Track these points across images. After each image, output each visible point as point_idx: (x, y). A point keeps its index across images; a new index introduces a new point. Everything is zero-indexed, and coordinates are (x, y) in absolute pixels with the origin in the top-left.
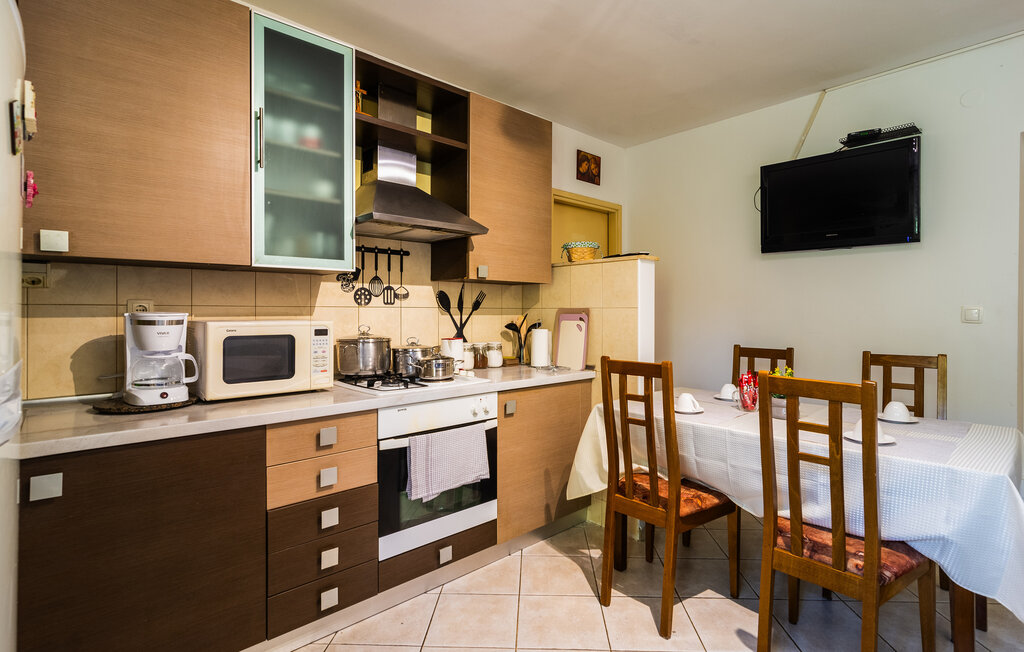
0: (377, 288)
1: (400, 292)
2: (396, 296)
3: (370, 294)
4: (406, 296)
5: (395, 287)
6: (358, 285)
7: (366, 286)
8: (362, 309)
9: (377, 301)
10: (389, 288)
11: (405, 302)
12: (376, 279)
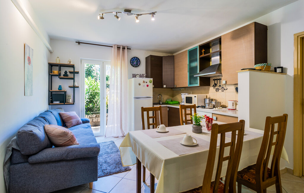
0: (220, 88)
1: (225, 88)
2: (224, 89)
3: (219, 89)
4: (227, 89)
5: (224, 87)
6: (216, 87)
7: (218, 87)
8: (217, 93)
9: (220, 91)
10: (223, 88)
11: (226, 91)
12: (220, 86)
